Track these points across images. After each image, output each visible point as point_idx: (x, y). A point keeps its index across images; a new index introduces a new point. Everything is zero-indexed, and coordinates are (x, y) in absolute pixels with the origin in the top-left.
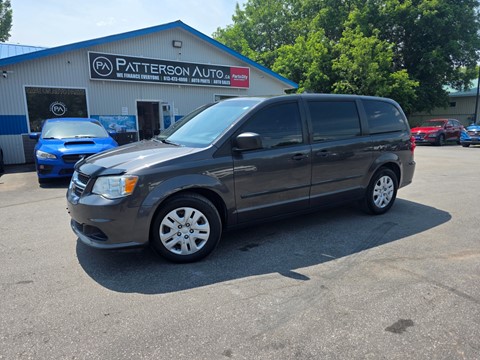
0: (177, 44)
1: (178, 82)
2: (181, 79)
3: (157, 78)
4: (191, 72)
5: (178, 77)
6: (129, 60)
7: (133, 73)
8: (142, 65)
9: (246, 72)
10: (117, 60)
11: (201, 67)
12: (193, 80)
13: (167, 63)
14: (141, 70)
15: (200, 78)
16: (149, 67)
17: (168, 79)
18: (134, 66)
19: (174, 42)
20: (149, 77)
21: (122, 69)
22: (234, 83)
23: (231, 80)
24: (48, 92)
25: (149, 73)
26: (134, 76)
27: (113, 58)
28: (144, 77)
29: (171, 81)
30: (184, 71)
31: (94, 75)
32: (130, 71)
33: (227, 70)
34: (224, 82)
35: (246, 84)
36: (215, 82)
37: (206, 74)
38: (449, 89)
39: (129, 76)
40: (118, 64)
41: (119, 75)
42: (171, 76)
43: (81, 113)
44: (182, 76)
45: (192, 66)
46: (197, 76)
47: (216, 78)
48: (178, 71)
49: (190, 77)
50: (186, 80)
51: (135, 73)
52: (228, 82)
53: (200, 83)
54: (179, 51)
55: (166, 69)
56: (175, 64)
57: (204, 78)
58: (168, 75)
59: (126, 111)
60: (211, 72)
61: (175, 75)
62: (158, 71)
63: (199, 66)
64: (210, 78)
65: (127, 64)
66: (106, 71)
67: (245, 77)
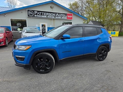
1: (52, 18)
2: (52, 17)
3: (46, 17)
4: (56, 15)
5: (52, 16)
6: (38, 11)
7: (39, 15)
10: (35, 11)
14: (42, 14)
18: (40, 13)
19: (51, 6)
20: (43, 16)
21: (36, 14)
24: (16, 20)
25: (44, 15)
28: (42, 16)
29: (50, 18)
30: (53, 15)
31: (28, 16)
33: (66, 14)
34: (65, 18)
36: (62, 18)
37: (60, 16)
40: (35, 13)
41: (35, 16)
42: (50, 16)
43: (25, 26)
44: (53, 16)
45: (56, 13)
49: (55, 16)
50: (54, 17)
52: (66, 18)
53: (58, 18)
54: (52, 9)
55: (48, 14)
56: (51, 13)
57: (59, 17)
58: (49, 16)
59: (37, 26)
60: (61, 15)
61: (51, 16)
62: (46, 15)
63: (58, 13)
64: (61, 17)
65: (38, 13)
66: (32, 15)
67: (71, 16)
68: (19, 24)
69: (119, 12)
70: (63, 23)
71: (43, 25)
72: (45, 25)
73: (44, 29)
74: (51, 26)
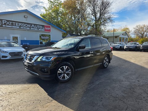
0: (25, 17)
1: (26, 29)
3: (18, 27)
4: (31, 26)
6: (8, 21)
7: (9, 25)
8: (13, 23)
9: (50, 27)
10: (3, 21)
11: (34, 25)
12: (31, 29)
13: (22, 23)
15: (34, 28)
16: (15, 24)
18: (10, 23)
19: (25, 16)
20: (15, 27)
21: (5, 24)
22: (46, 30)
23: (45, 29)
25: (15, 25)
26: (10, 26)
28: (14, 27)
29: (24, 29)
30: (28, 25)
32: (8, 25)
33: (43, 26)
34: (42, 30)
35: (50, 30)
36: (39, 30)
39: (7, 26)
40: (3, 22)
41: (4, 26)
44: (27, 27)
45: (31, 24)
48: (26, 25)
49: (30, 28)
50: (29, 28)
51: (10, 25)
52: (44, 30)
53: (34, 30)
54: (27, 19)
55: (22, 25)
56: (25, 23)
57: (35, 28)
58: (22, 27)
59: (6, 38)
60: (38, 27)
61: (25, 27)
62: (19, 25)
63: (34, 24)
64: (38, 28)
65: (7, 22)
69: (93, 26)
70: (41, 35)
71: (14, 38)
72: (17, 37)
74: (25, 39)
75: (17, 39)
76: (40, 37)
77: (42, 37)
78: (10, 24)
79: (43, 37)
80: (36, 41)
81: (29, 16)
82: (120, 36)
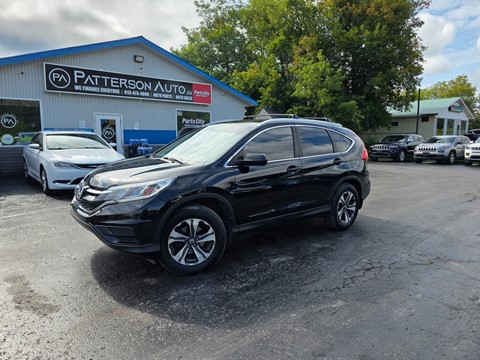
0: (138, 59)
1: (140, 96)
2: (142, 94)
3: (117, 91)
4: (153, 87)
5: (140, 91)
6: (88, 72)
7: (92, 86)
8: (103, 79)
9: (207, 89)
10: (76, 72)
11: (163, 82)
12: (155, 95)
13: (128, 77)
14: (101, 83)
15: (162, 93)
16: (109, 81)
17: (130, 93)
18: (94, 79)
19: (135, 57)
20: (109, 90)
21: (81, 82)
22: (196, 99)
23: (193, 95)
25: (109, 86)
26: (93, 89)
27: (71, 71)
28: (104, 90)
29: (132, 95)
30: (145, 85)
31: (49, 87)
32: (89, 84)
33: (188, 86)
34: (186, 98)
35: (208, 100)
36: (177, 97)
37: (169, 89)
38: (391, 111)
39: (87, 88)
40: (76, 76)
41: (77, 87)
42: (132, 90)
43: (33, 125)
44: (143, 90)
45: (154, 81)
46: (159, 91)
47: (178, 94)
48: (140, 85)
49: (152, 92)
50: (147, 94)
51: (95, 86)
52: (191, 98)
53: (162, 98)
54: (141, 65)
55: (127, 83)
56: (136, 78)
57: (166, 93)
58: (129, 89)
59: (83, 124)
60: (173, 88)
61: (136, 89)
62: (119, 84)
64: (172, 93)
65: (86, 77)
66: (63, 83)
67: (207, 93)
68: (9, 118)
70: (181, 114)
71: (105, 124)
72: (114, 121)
73: (110, 136)
74: (136, 128)
75: (114, 127)
76: (180, 119)
77: (184, 120)
78: (94, 81)
79: (187, 121)
80: (168, 131)
81: (148, 57)
82: (440, 116)
